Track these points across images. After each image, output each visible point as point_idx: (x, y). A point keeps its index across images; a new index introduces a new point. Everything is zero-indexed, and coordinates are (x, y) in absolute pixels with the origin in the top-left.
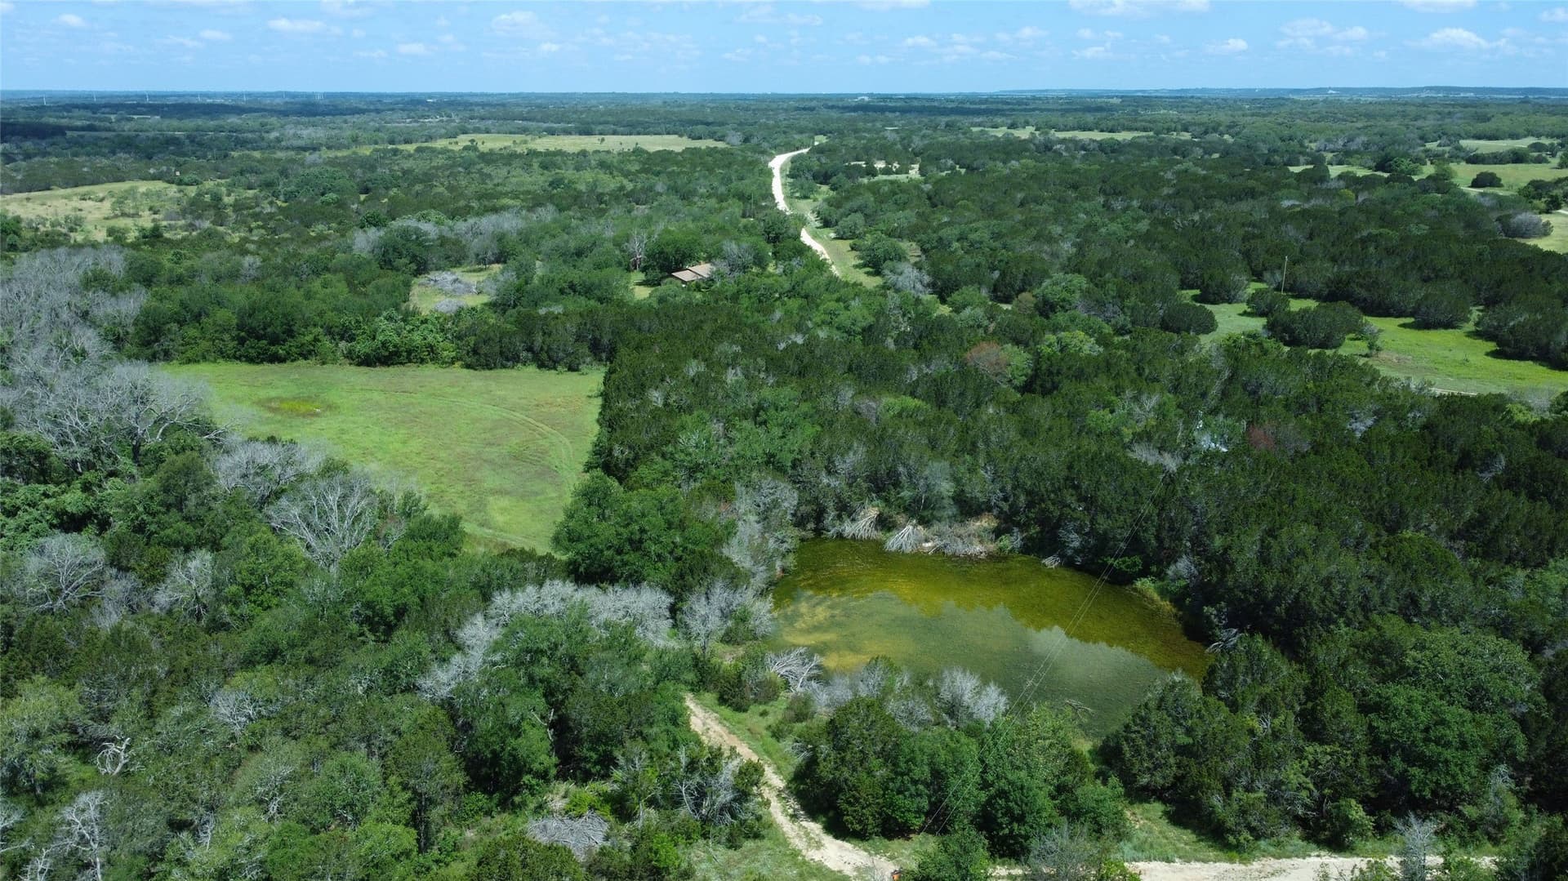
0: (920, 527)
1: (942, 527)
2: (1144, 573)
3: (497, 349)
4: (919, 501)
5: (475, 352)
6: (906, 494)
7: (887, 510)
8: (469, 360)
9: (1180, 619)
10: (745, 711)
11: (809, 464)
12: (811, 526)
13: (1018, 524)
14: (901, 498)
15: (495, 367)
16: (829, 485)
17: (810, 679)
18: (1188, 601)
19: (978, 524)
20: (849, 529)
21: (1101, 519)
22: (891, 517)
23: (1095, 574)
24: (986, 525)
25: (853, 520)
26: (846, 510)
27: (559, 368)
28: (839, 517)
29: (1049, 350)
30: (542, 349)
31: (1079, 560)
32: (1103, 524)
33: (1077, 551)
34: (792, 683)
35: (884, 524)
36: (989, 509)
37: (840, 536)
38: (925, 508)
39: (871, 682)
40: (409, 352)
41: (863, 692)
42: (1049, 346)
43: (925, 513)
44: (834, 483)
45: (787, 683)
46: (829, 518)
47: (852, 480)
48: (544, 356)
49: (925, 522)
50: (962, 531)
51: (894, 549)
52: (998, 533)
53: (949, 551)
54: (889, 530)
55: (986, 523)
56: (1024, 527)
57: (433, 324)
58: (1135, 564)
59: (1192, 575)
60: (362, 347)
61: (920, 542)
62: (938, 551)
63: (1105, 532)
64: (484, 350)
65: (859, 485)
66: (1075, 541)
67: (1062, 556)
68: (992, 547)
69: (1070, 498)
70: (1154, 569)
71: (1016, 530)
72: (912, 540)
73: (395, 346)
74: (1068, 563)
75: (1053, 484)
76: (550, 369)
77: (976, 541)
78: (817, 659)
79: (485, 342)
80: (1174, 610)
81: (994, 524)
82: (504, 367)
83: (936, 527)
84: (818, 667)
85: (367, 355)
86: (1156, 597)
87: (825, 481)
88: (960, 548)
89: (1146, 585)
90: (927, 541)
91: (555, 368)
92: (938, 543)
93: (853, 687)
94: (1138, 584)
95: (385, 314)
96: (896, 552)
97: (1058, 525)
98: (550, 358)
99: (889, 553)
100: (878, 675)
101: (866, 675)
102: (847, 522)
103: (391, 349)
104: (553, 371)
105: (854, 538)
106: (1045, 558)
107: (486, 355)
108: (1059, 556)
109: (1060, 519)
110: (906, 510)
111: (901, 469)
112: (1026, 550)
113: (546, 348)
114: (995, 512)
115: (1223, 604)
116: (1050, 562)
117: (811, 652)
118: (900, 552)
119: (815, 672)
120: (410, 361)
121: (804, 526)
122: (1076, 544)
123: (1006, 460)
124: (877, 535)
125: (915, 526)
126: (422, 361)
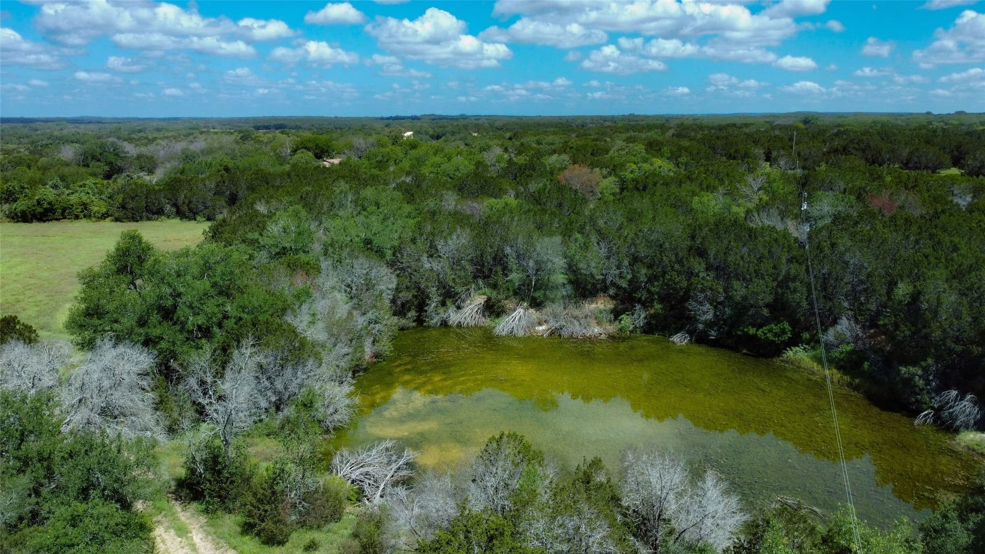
0: (532, 311)
1: (558, 308)
2: (794, 342)
3: (144, 204)
4: (529, 284)
5: (123, 207)
6: (515, 277)
7: (495, 293)
8: (117, 215)
9: (856, 388)
10: (281, 543)
11: (409, 249)
12: (412, 314)
13: (639, 301)
14: (511, 281)
15: (141, 219)
16: (432, 270)
17: (395, 484)
18: (866, 365)
19: (593, 306)
20: (454, 317)
21: (736, 284)
22: (499, 301)
23: (734, 348)
24: (602, 307)
25: (459, 308)
26: (450, 296)
27: (198, 218)
28: (443, 304)
29: (632, 176)
30: (184, 203)
31: (713, 334)
32: (739, 290)
33: (709, 325)
34: (368, 490)
35: (492, 309)
36: (605, 289)
37: (445, 324)
38: (535, 290)
39: (491, 482)
40: (64, 210)
41: (477, 504)
42: (632, 172)
43: (537, 294)
44: (436, 266)
45: (361, 491)
46: (432, 305)
47: (456, 263)
48: (185, 208)
49: (536, 304)
50: (577, 312)
51: (504, 333)
52: (616, 314)
53: (565, 333)
54: (498, 315)
55: (602, 304)
56: (645, 305)
57: (91, 188)
58: (783, 332)
59: (857, 338)
60: (21, 205)
61: (533, 325)
62: (554, 333)
63: (745, 298)
64: (131, 205)
65: (463, 268)
66: (707, 313)
67: (691, 333)
68: (612, 328)
69: (698, 265)
70: (806, 335)
71: (638, 307)
72: (523, 323)
73: (50, 203)
74: (700, 339)
75: (677, 255)
76: (190, 219)
77: (593, 322)
78: (409, 454)
79: (133, 198)
80: (847, 378)
81: (610, 305)
82: (149, 219)
83: (548, 309)
84: (410, 465)
85: (23, 212)
86: (815, 366)
87: (427, 266)
88: (577, 329)
89: (798, 354)
90: (540, 324)
91: (195, 219)
92: (553, 324)
93: (459, 494)
94: (790, 354)
95: (50, 183)
96: (507, 336)
97: (686, 297)
98: (191, 210)
99: (499, 337)
100: (502, 470)
101: (481, 469)
102: (451, 310)
103: (46, 206)
104: (193, 221)
105: (459, 325)
106: (671, 335)
107: (133, 209)
108: (689, 332)
109: (688, 290)
110: (516, 293)
111: (508, 250)
112: (648, 329)
113: (187, 202)
114: (612, 292)
115: (930, 361)
116: (679, 339)
117: (401, 446)
118: (511, 335)
119: (404, 473)
120: (65, 218)
121: (405, 315)
122: (710, 316)
123: (619, 237)
124: (487, 322)
125: (526, 309)
126: (77, 217)
